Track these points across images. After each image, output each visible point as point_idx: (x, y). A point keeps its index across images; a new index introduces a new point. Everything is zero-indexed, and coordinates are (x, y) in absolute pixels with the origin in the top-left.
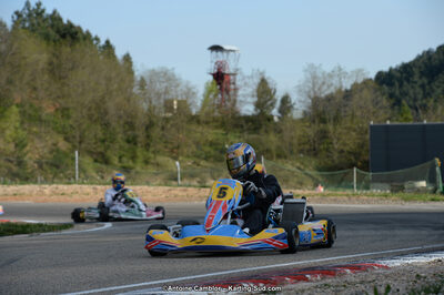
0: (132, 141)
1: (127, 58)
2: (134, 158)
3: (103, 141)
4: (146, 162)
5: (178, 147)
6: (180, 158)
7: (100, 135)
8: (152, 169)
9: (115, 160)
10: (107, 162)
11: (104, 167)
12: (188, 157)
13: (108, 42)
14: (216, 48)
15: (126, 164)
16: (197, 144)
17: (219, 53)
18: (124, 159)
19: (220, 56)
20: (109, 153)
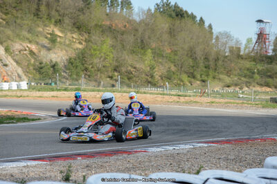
0: (207, 67)
1: (210, 26)
2: (208, 75)
3: (193, 67)
4: (214, 78)
5: (230, 71)
6: (231, 76)
7: (191, 64)
8: (216, 82)
9: (198, 76)
10: (194, 77)
11: (193, 80)
12: (236, 75)
13: (201, 18)
14: (260, 21)
15: (204, 79)
16: (240, 69)
17: (262, 24)
18: (203, 76)
19: (262, 25)
20: (195, 73)
